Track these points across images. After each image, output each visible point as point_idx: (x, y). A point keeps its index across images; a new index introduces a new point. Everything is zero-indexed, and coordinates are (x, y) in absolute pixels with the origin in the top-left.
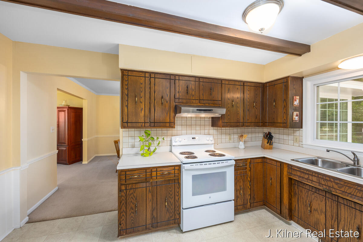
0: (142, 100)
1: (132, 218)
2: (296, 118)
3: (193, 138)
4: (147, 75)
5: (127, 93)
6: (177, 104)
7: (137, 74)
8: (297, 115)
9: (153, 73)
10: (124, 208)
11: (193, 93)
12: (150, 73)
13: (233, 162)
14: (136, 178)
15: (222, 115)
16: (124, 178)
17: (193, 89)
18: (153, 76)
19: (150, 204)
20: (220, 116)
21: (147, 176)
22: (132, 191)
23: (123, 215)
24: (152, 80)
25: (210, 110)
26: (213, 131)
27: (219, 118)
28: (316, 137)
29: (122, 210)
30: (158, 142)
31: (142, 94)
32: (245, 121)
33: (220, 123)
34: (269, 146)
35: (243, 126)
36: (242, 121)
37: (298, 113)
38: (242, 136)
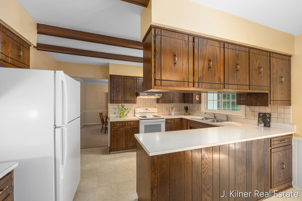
0: (120, 90)
1: (116, 144)
2: (197, 99)
3: (146, 109)
4: (123, 77)
5: (113, 86)
6: (137, 91)
7: (118, 77)
8: (198, 97)
9: (125, 76)
10: (113, 139)
12: (124, 76)
13: (164, 120)
14: (118, 126)
16: (113, 126)
18: (125, 78)
19: (125, 138)
20: (160, 97)
21: (123, 125)
22: (116, 132)
23: (113, 142)
24: (125, 80)
25: (154, 95)
26: (157, 105)
27: (160, 98)
28: (206, 108)
29: (112, 140)
30: (128, 111)
31: (120, 87)
32: (174, 100)
33: (160, 101)
34: (186, 113)
35: (173, 103)
36: (172, 100)
37: (198, 96)
38: (172, 108)
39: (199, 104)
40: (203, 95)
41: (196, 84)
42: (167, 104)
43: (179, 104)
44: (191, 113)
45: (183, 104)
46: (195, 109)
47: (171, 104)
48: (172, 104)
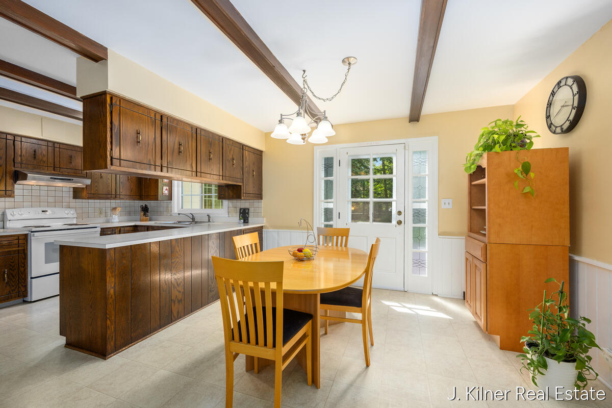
3: (43, 211)
6: (17, 169)
8: (166, 190)
11: (45, 159)
13: (99, 229)
15: (87, 186)
17: (44, 155)
20: (85, 186)
25: (70, 180)
26: (75, 203)
27: (83, 188)
28: (181, 206)
32: (118, 193)
33: (85, 194)
34: (145, 217)
35: (115, 198)
36: (114, 193)
37: (168, 188)
38: (114, 209)
39: (169, 201)
40: (175, 183)
41: (165, 169)
42: (101, 201)
43: (129, 201)
44: (154, 217)
45: (138, 201)
46: (162, 209)
47: (109, 201)
48: (112, 201)
